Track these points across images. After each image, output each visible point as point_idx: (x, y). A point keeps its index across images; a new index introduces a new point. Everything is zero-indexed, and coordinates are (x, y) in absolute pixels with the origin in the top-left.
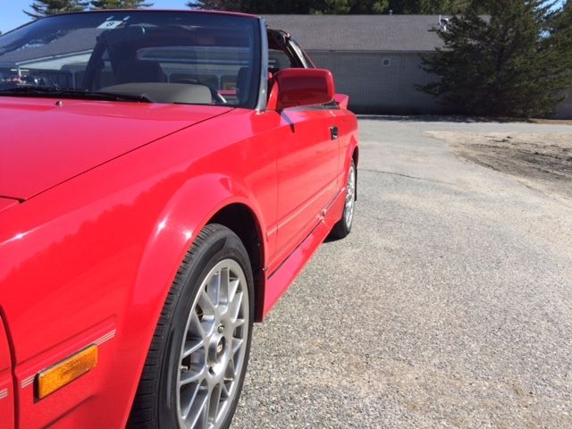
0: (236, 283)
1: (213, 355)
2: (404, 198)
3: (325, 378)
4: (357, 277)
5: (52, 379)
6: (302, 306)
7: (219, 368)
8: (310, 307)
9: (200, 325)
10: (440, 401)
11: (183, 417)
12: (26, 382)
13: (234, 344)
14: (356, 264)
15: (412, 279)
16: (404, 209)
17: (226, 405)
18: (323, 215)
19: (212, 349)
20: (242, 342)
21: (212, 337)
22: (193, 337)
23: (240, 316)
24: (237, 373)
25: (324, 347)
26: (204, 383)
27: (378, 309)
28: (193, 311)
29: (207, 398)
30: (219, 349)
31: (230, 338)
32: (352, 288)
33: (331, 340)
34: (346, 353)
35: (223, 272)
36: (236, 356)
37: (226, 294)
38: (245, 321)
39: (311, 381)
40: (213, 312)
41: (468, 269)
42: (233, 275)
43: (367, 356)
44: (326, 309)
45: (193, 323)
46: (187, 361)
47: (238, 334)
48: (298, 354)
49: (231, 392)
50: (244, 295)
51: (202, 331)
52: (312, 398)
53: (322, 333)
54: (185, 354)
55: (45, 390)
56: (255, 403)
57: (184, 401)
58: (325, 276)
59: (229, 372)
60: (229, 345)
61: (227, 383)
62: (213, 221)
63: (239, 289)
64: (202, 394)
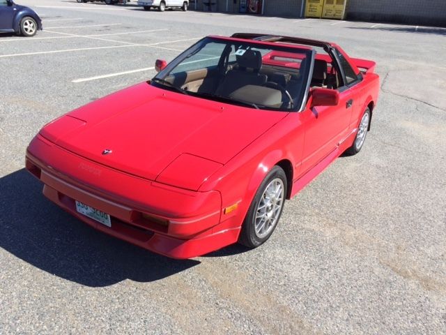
0: (279, 186)
1: (268, 210)
2: (413, 126)
3: (314, 227)
4: (350, 182)
5: (228, 209)
6: (314, 194)
7: (270, 214)
8: (318, 194)
9: (264, 200)
10: (360, 244)
11: (256, 227)
12: (223, 210)
13: (276, 207)
14: (353, 174)
15: (382, 187)
16: (407, 136)
17: (271, 228)
18: (338, 145)
19: (268, 208)
20: (280, 207)
21: (268, 204)
22: (262, 204)
23: (280, 197)
24: (276, 217)
25: (318, 214)
26: (264, 218)
27: (352, 201)
28: (263, 196)
29: (264, 224)
30: (270, 208)
31: (275, 204)
32: (344, 188)
33: (322, 211)
34: (327, 218)
35: (275, 183)
36: (277, 211)
37: (275, 190)
38: (282, 199)
39: (307, 226)
40: (269, 196)
41: (421, 186)
42: (278, 183)
43: (337, 221)
44: (326, 197)
45: (262, 200)
46: (259, 211)
47: (278, 203)
48: (305, 215)
49: (273, 223)
50: (282, 190)
51: (265, 202)
52: (305, 233)
53: (319, 208)
54: (259, 209)
55: (227, 212)
56: (282, 229)
57: (257, 222)
58: (332, 178)
59: (273, 216)
60: (274, 207)
61: (272, 220)
62: (276, 164)
63: (281, 188)
64: (262, 222)
